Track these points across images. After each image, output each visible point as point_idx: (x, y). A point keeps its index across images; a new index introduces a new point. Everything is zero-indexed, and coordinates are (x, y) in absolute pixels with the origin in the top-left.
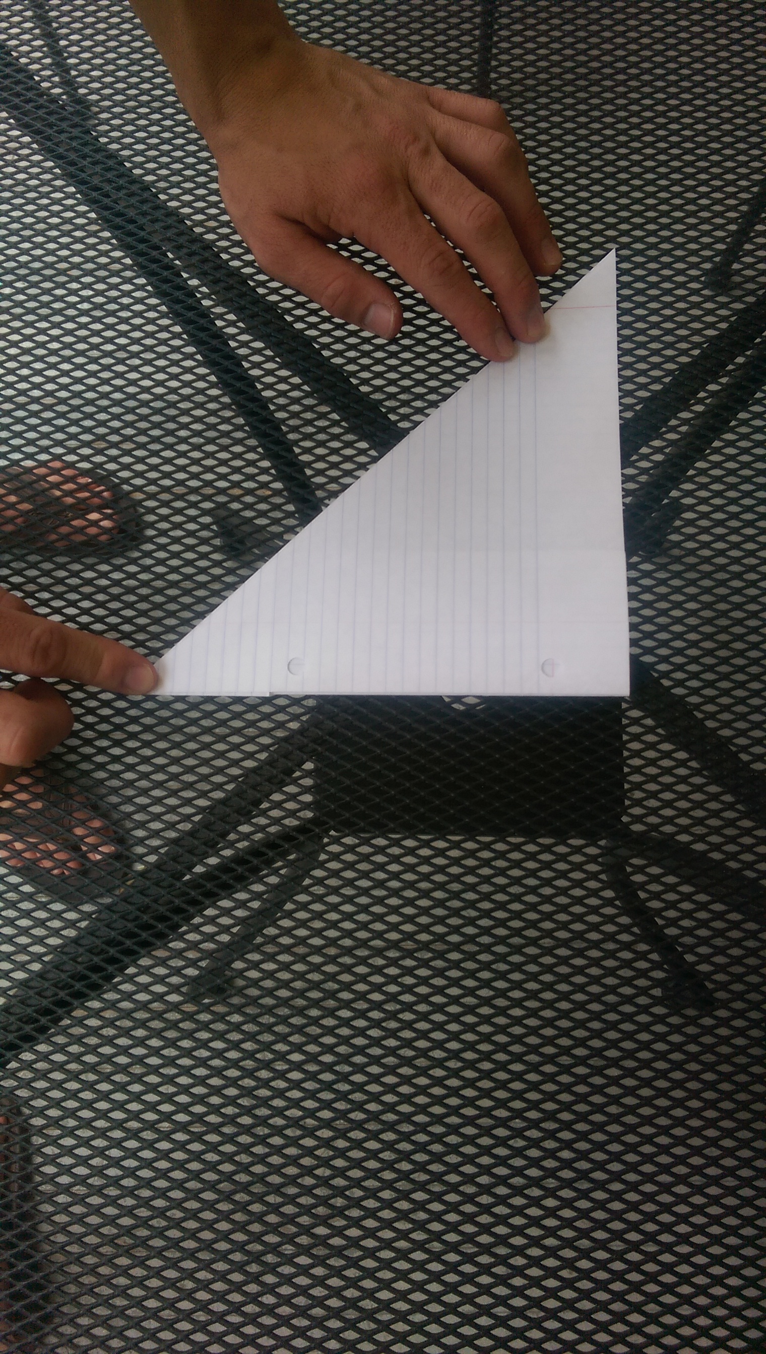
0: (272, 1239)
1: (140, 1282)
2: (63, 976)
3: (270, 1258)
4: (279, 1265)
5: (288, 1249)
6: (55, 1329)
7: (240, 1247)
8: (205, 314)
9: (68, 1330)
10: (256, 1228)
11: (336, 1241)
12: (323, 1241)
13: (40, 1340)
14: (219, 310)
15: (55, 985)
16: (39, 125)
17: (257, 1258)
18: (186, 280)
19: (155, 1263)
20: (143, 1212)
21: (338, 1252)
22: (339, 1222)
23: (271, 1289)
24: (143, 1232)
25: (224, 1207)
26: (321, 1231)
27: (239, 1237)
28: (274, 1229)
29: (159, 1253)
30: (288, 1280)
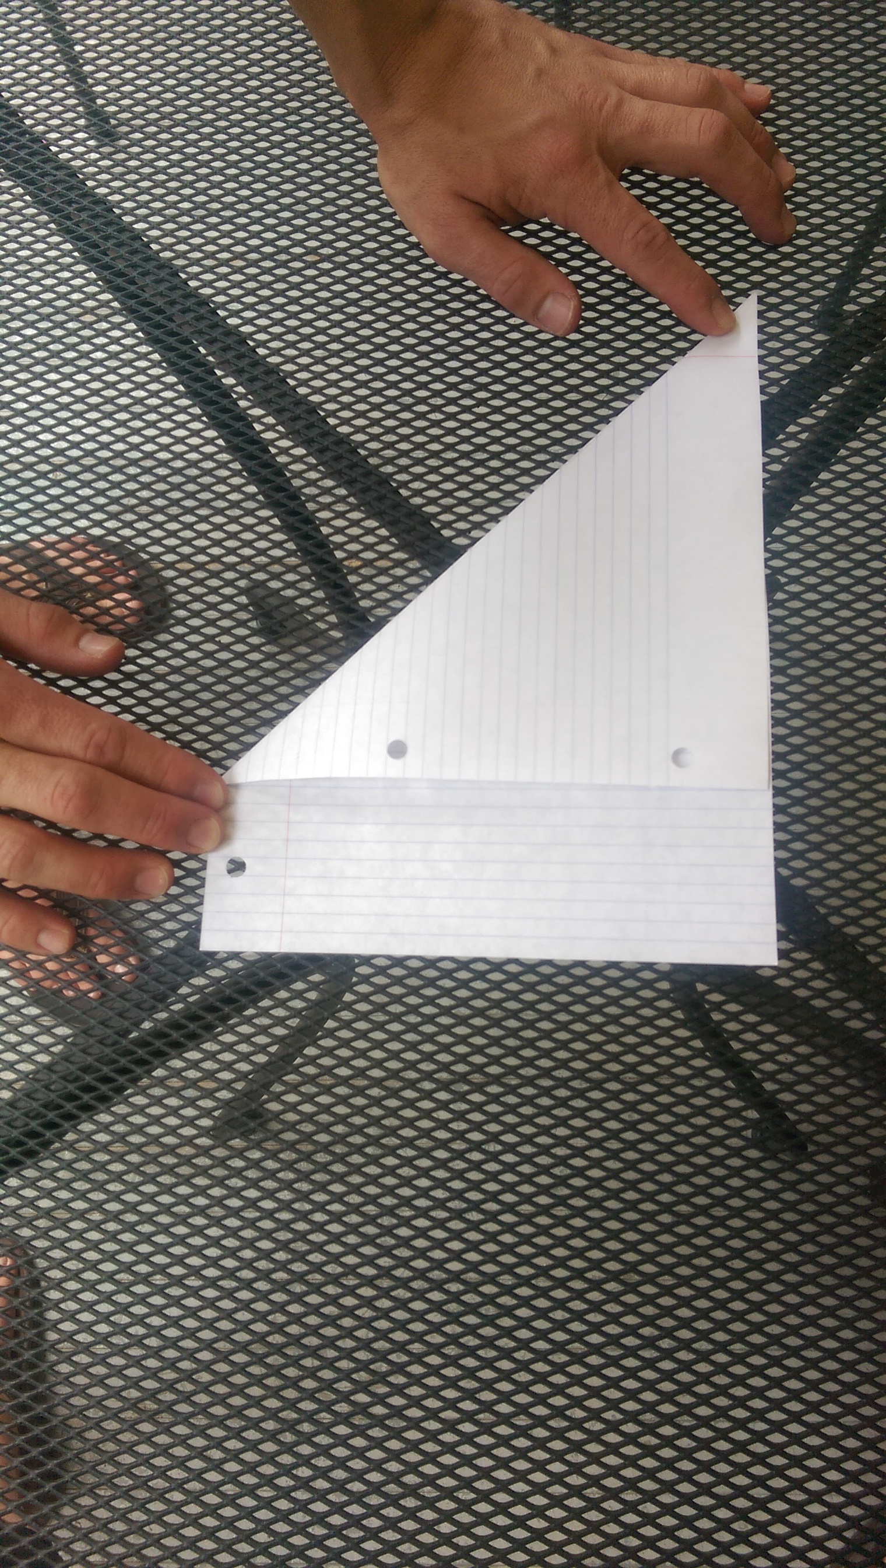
0: (307, 1406)
1: (164, 1451)
2: (35, 1105)
3: (306, 1427)
4: (316, 1434)
5: (325, 1417)
6: (72, 1500)
7: (274, 1415)
8: (242, 417)
9: (86, 1501)
10: (290, 1394)
11: (379, 1410)
12: (363, 1409)
13: (56, 1511)
14: (257, 412)
15: (26, 1115)
16: (57, 202)
17: (291, 1426)
18: (220, 378)
19: (181, 1430)
20: (169, 1375)
21: (379, 1422)
22: (381, 1389)
23: (306, 1461)
24: (168, 1396)
25: (256, 1370)
26: (362, 1398)
27: (272, 1403)
28: (310, 1395)
29: (185, 1420)
30: (324, 1451)
